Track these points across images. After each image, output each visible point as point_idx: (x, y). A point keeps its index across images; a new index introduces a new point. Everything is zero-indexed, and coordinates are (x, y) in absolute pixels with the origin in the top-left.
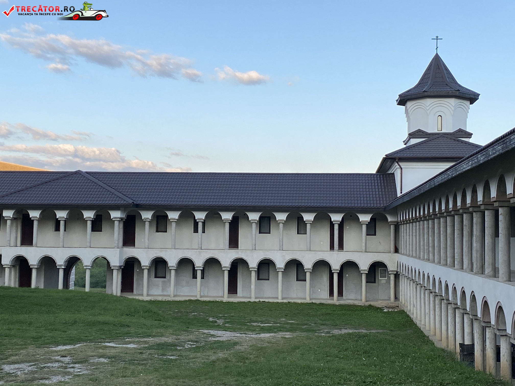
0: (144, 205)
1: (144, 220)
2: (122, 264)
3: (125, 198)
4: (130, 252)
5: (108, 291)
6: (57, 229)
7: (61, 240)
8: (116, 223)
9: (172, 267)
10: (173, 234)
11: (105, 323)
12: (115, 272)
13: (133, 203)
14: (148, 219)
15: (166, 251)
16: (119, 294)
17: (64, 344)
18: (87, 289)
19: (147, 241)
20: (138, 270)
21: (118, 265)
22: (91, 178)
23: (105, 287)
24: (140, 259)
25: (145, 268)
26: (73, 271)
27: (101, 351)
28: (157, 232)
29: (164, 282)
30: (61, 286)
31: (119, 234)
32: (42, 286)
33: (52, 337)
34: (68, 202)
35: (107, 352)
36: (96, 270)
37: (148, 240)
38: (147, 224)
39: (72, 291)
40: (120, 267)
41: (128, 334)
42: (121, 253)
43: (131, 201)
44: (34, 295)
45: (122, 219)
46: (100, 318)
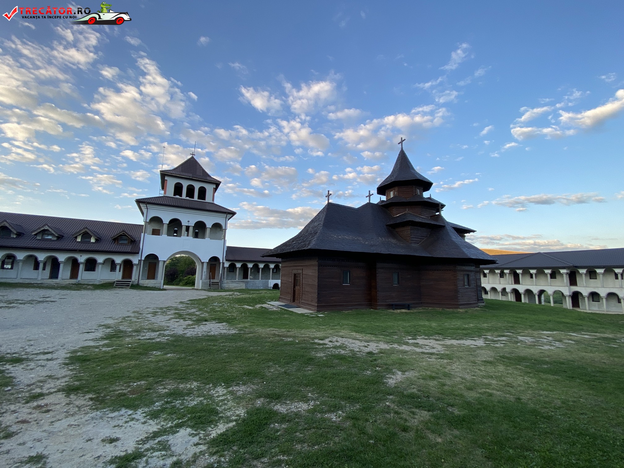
0: (580, 266)
1: (581, 274)
2: (571, 294)
3: (568, 263)
4: (575, 289)
5: (564, 307)
6: (532, 277)
7: (535, 282)
8: (564, 275)
9: (603, 297)
10: (601, 280)
11: (568, 323)
12: (567, 298)
14: (584, 273)
15: (598, 289)
16: (571, 308)
17: (547, 331)
18: (552, 304)
19: (584, 283)
20: (581, 298)
21: (568, 294)
22: (547, 255)
23: (562, 303)
24: (582, 292)
25: (585, 296)
26: (543, 296)
27: (568, 337)
28: (590, 279)
29: (599, 304)
30: (537, 302)
31: (567, 280)
32: (527, 302)
33: (539, 326)
34: (535, 266)
35: (572, 338)
36: (555, 296)
38: (584, 276)
39: (543, 305)
40: (570, 295)
41: (582, 330)
42: (570, 290)
43: (572, 265)
44: (525, 306)
45: (567, 273)
46: (564, 320)
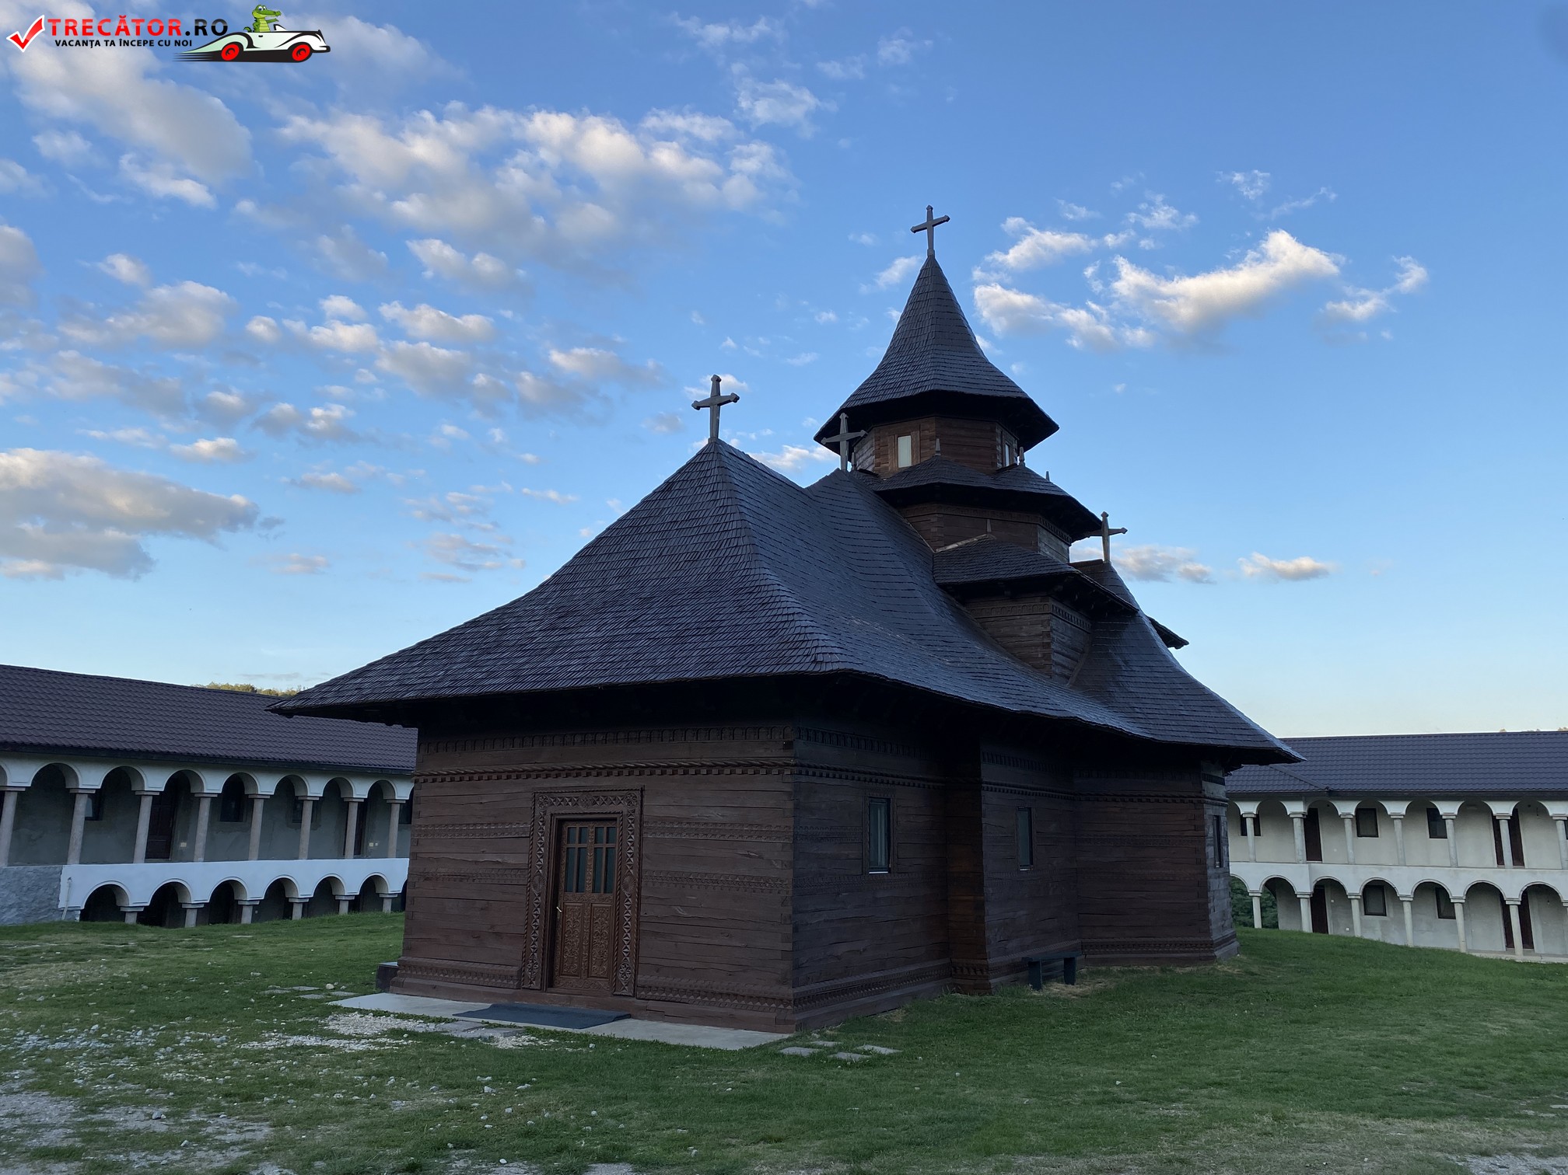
0: (1342, 791)
1: (1342, 817)
2: (1312, 890)
4: (1322, 870)
8: (1296, 823)
9: (1406, 896)
10: (1398, 840)
12: (1302, 903)
13: (1327, 788)
14: (1349, 814)
15: (1391, 869)
19: (1350, 851)
20: (1332, 901)
21: (1308, 890)
24: (1343, 882)
25: (1353, 897)
28: (1358, 836)
29: (1383, 923)
37: (1353, 849)
38: (1346, 824)
40: (1310, 893)
42: (1308, 872)
43: (1323, 787)
45: (1300, 816)
